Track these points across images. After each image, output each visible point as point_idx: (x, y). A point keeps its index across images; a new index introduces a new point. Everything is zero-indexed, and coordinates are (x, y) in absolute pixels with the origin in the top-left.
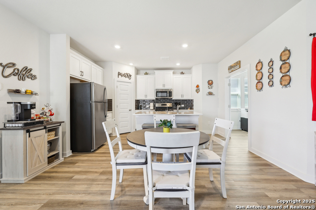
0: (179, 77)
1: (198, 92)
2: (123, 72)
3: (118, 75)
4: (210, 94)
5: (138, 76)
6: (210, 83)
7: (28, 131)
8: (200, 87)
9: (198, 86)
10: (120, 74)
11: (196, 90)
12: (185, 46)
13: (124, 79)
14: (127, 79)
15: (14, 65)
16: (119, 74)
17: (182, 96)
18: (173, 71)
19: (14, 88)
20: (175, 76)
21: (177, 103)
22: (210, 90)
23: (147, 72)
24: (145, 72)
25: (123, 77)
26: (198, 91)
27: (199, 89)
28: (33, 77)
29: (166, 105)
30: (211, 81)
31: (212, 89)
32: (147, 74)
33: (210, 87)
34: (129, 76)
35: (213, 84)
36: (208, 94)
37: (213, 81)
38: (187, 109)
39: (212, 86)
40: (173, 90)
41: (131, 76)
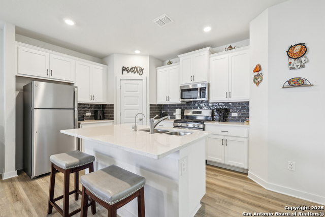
0: (224, 58)
1: (258, 84)
2: (129, 65)
3: (123, 70)
4: (296, 83)
5: (160, 69)
6: (298, 53)
8: (264, 71)
9: (258, 69)
10: (126, 69)
11: (255, 79)
13: (131, 75)
14: (137, 76)
16: (124, 69)
17: (229, 94)
20: (215, 57)
21: (223, 113)
25: (130, 73)
26: (258, 79)
27: (260, 75)
29: (200, 112)
30: (299, 47)
31: (302, 69)
32: (170, 63)
33: (296, 63)
34: (140, 71)
35: (308, 55)
36: (287, 84)
37: (307, 45)
38: (243, 121)
39: (303, 59)
40: (209, 84)
41: (142, 70)
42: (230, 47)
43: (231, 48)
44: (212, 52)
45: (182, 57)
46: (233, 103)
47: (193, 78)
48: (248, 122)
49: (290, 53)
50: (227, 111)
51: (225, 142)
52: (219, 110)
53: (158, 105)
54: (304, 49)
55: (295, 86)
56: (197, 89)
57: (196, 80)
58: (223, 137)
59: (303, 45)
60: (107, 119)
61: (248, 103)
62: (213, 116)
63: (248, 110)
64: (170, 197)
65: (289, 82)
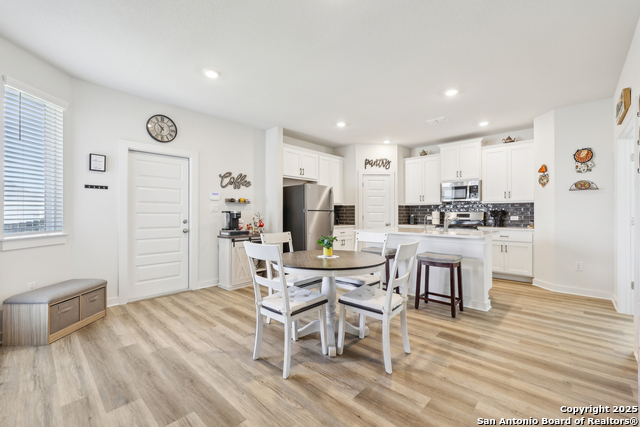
0: (501, 151)
1: (544, 185)
2: (373, 158)
3: (366, 164)
4: (582, 186)
5: (408, 161)
6: (584, 157)
7: (233, 241)
8: (551, 172)
9: (544, 169)
11: (541, 179)
12: (451, 93)
13: (375, 170)
14: (382, 170)
15: (230, 174)
16: (368, 162)
17: (508, 194)
18: (481, 139)
19: (230, 198)
20: (489, 149)
21: (499, 216)
22: (585, 177)
23: (426, 149)
24: (420, 150)
25: (374, 167)
26: (544, 180)
27: (546, 176)
28: (248, 184)
29: (468, 216)
30: (586, 152)
31: (589, 173)
32: (424, 153)
33: (583, 167)
34: (386, 164)
35: (595, 160)
36: (574, 187)
37: (594, 150)
38: (525, 226)
39: (589, 163)
40: (481, 182)
41: (389, 162)
42: (509, 138)
43: (510, 140)
44: (485, 143)
45: (443, 147)
46: (513, 205)
47: (459, 174)
48: (533, 226)
49: (577, 156)
50: (504, 213)
51: (504, 249)
52: (494, 213)
53: (407, 207)
54: (590, 154)
55: (580, 189)
56: (465, 188)
57: (465, 177)
58: (502, 243)
59: (590, 151)
60: (343, 223)
61: (532, 204)
62: (485, 221)
63: (532, 213)
64: (476, 272)
65: (576, 185)
